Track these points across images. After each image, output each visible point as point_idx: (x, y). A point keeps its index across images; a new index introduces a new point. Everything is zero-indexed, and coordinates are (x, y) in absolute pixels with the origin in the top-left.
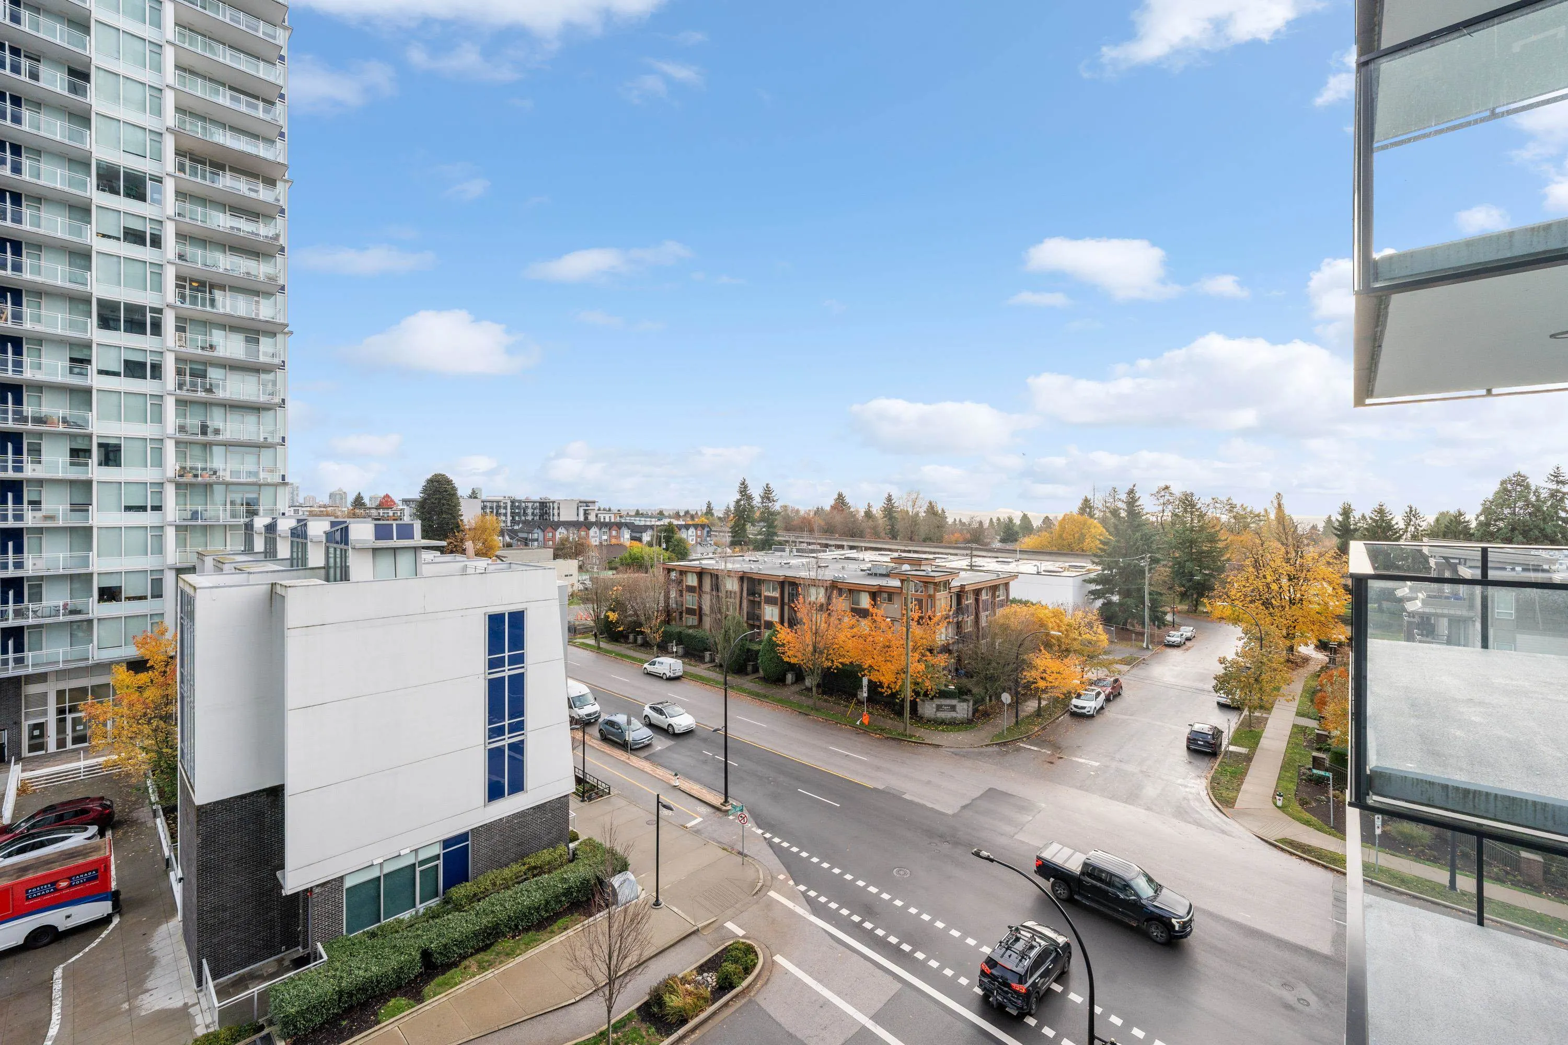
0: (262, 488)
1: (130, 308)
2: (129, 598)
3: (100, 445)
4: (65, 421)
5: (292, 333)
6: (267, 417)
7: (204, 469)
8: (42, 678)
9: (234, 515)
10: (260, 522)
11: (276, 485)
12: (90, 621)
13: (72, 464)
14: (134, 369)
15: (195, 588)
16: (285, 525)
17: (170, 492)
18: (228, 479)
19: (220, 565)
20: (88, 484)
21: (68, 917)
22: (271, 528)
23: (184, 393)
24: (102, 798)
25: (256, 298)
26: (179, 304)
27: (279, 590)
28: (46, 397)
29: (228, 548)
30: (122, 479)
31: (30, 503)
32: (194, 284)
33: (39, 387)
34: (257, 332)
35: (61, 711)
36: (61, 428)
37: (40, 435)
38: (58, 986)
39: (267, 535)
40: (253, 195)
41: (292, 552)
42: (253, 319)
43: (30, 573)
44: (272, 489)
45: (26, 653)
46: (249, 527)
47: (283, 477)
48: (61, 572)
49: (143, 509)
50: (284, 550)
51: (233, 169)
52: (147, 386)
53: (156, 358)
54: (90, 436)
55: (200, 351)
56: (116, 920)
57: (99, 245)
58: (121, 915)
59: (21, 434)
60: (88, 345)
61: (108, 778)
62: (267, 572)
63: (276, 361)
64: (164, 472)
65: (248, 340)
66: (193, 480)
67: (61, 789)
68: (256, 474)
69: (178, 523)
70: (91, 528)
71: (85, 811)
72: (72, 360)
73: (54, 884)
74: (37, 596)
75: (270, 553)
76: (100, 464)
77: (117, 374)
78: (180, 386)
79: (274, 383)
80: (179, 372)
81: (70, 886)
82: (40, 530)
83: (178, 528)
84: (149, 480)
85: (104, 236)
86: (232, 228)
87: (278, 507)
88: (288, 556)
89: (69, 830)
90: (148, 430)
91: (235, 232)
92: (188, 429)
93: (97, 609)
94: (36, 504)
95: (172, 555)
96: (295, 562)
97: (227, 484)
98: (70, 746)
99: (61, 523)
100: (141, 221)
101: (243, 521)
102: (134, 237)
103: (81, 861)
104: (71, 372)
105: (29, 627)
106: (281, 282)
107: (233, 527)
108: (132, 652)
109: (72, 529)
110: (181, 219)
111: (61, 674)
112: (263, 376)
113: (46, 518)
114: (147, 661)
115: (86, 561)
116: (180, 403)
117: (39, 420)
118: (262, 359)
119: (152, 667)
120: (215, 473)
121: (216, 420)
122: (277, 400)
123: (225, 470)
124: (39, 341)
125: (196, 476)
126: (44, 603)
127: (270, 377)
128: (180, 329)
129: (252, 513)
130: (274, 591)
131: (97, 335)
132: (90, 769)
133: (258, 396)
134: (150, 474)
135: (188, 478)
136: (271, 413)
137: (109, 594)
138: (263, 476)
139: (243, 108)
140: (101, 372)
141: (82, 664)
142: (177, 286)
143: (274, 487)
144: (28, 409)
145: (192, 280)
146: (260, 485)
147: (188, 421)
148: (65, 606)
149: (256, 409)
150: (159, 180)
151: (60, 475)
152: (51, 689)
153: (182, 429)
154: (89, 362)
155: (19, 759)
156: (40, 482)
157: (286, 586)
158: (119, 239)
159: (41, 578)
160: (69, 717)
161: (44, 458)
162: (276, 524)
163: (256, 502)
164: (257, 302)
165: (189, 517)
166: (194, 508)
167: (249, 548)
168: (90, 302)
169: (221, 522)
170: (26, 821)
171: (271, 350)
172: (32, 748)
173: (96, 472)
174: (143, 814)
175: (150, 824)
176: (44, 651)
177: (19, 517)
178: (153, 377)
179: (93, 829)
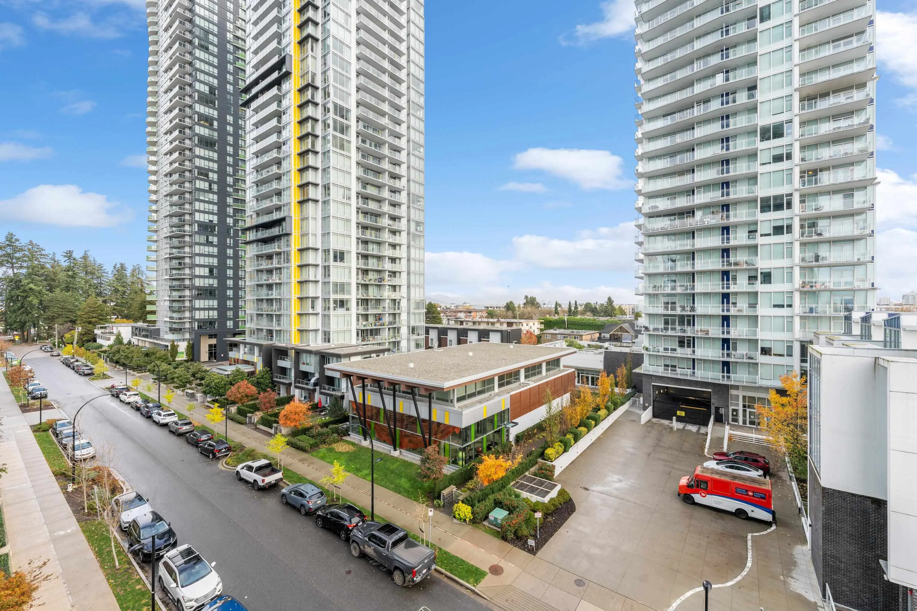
0: (856, 292)
1: (775, 197)
2: (775, 355)
3: (761, 273)
4: (747, 263)
5: (879, 183)
6: (860, 245)
7: (816, 283)
8: (737, 387)
9: (836, 310)
10: (857, 315)
11: (867, 290)
12: (757, 364)
13: (749, 284)
14: (778, 230)
15: (821, 354)
16: (879, 317)
17: (797, 297)
18: (832, 287)
19: (831, 341)
20: (756, 293)
21: (752, 511)
22: (866, 319)
23: (805, 238)
24: (764, 458)
25: (852, 168)
26: (802, 187)
27: (881, 362)
28: (739, 252)
29: (832, 331)
30: (772, 290)
31: (733, 303)
32: (810, 173)
33: (736, 248)
34: (852, 190)
35: (744, 406)
36: (745, 267)
37: (736, 271)
38: (749, 543)
39: (864, 324)
40: (850, 101)
41: (885, 337)
42: (850, 182)
43: (733, 337)
44: (863, 294)
45: (731, 375)
46: (848, 318)
47: (873, 284)
48: (745, 337)
49: (783, 306)
50: (878, 334)
51: (835, 92)
52: (785, 238)
53: (789, 222)
54: (756, 270)
55: (814, 212)
56: (774, 527)
57: (761, 169)
58: (776, 526)
59: (729, 271)
60: (756, 223)
61: (767, 449)
62: (868, 349)
63: (867, 205)
64: (794, 285)
65: (845, 197)
66: (811, 289)
67: (745, 444)
68: (852, 283)
69: (801, 314)
70: (757, 316)
71: (756, 461)
72: (749, 232)
73: (747, 491)
74: (735, 349)
75: (866, 336)
76: (761, 283)
77: (769, 235)
78: (802, 234)
79: (865, 221)
80: (802, 227)
81: (753, 496)
82: (736, 317)
83: (802, 318)
84: (785, 290)
85: (763, 164)
86: (834, 129)
87: (868, 305)
88: (882, 339)
89: (751, 467)
90: (785, 263)
91: (837, 130)
92: (807, 259)
93: (762, 359)
94: (735, 304)
95: (798, 333)
96: (888, 344)
97: (831, 291)
98: (748, 425)
99: (745, 314)
100: (781, 149)
101: (843, 314)
102: (778, 159)
103: (758, 486)
104: (749, 238)
105: (732, 362)
106: (870, 150)
107: (835, 318)
108: (778, 384)
109: (749, 317)
110: (803, 137)
111: (745, 388)
112: (856, 218)
113: (739, 311)
114: (787, 391)
115: (755, 333)
116: (803, 244)
117: (736, 264)
118: (856, 206)
119: (789, 395)
120: (823, 284)
121: (823, 251)
122: (868, 231)
123: (830, 282)
124: (736, 226)
125: (812, 287)
126: (738, 352)
127: (863, 216)
128: (802, 202)
129: (849, 310)
130: (877, 363)
131: (761, 217)
132: (758, 440)
133: (853, 232)
134: (786, 287)
135: (807, 288)
136: (863, 241)
137: (765, 351)
138: (857, 284)
139: (842, 49)
140: (761, 235)
141: (754, 385)
142: (801, 177)
143: (864, 292)
144: (732, 259)
145: (809, 171)
146: (854, 291)
147: (807, 254)
148: (747, 354)
149: (851, 240)
150: (790, 121)
151: (744, 290)
152: (741, 394)
153: (803, 260)
154: (756, 231)
155: (728, 424)
156: (736, 294)
157: (888, 361)
158: (770, 163)
159: (736, 339)
160: (748, 410)
161: (738, 282)
162: (871, 317)
163: (852, 301)
164: (852, 170)
165: (808, 311)
166: (811, 306)
167: (848, 332)
168: (757, 201)
169: (828, 315)
170: (734, 454)
171: (862, 199)
172: (733, 420)
173: (759, 287)
174: (784, 475)
175: (788, 483)
176: (738, 375)
177: (728, 310)
178: (787, 233)
179: (761, 472)
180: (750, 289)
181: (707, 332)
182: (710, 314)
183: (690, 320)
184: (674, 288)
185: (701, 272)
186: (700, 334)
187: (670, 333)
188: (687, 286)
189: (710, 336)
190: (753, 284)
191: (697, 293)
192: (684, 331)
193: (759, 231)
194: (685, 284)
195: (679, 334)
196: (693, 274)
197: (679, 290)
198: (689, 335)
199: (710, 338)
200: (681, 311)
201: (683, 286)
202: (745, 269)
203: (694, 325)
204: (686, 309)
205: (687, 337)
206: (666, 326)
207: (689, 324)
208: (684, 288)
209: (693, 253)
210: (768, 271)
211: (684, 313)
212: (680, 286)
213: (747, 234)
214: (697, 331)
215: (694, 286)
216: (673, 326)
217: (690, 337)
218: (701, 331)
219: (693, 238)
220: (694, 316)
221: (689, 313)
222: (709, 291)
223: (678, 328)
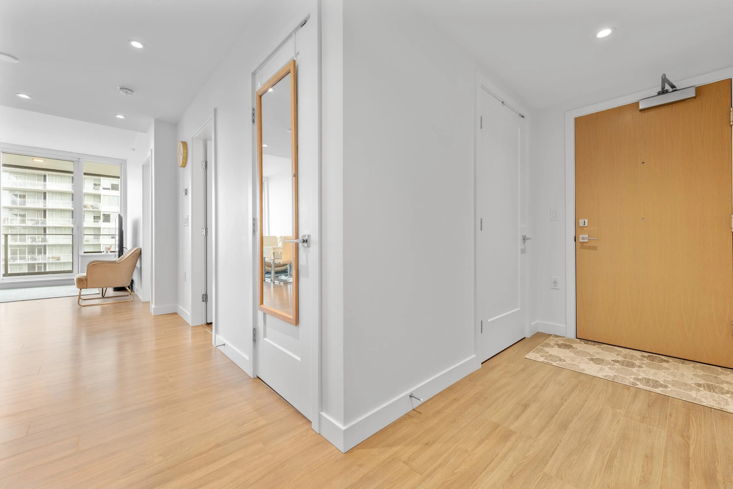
180: (95, 225)
181: (59, 259)
182: (61, 243)
183: (43, 250)
184: (23, 221)
185: (52, 210)
186: (51, 261)
187: (18, 262)
188: (38, 220)
189: (61, 261)
190: (98, 222)
191: (49, 227)
192: (35, 259)
193: (101, 185)
194: (36, 219)
195: (30, 262)
196: (45, 211)
197: (29, 223)
198: (40, 262)
199: (61, 263)
200: (32, 242)
201: (35, 220)
202: (92, 211)
203: (45, 253)
204: (37, 240)
205: (38, 264)
206: (15, 256)
207: (40, 253)
208: (35, 222)
209: (45, 194)
210: (108, 213)
211: (34, 243)
212: (31, 220)
213: (93, 186)
214: (49, 258)
215: (45, 221)
216: (22, 256)
217: (41, 264)
218: (53, 258)
219: (45, 180)
220: (45, 246)
221: (40, 244)
222: (61, 226)
223: (27, 256)
